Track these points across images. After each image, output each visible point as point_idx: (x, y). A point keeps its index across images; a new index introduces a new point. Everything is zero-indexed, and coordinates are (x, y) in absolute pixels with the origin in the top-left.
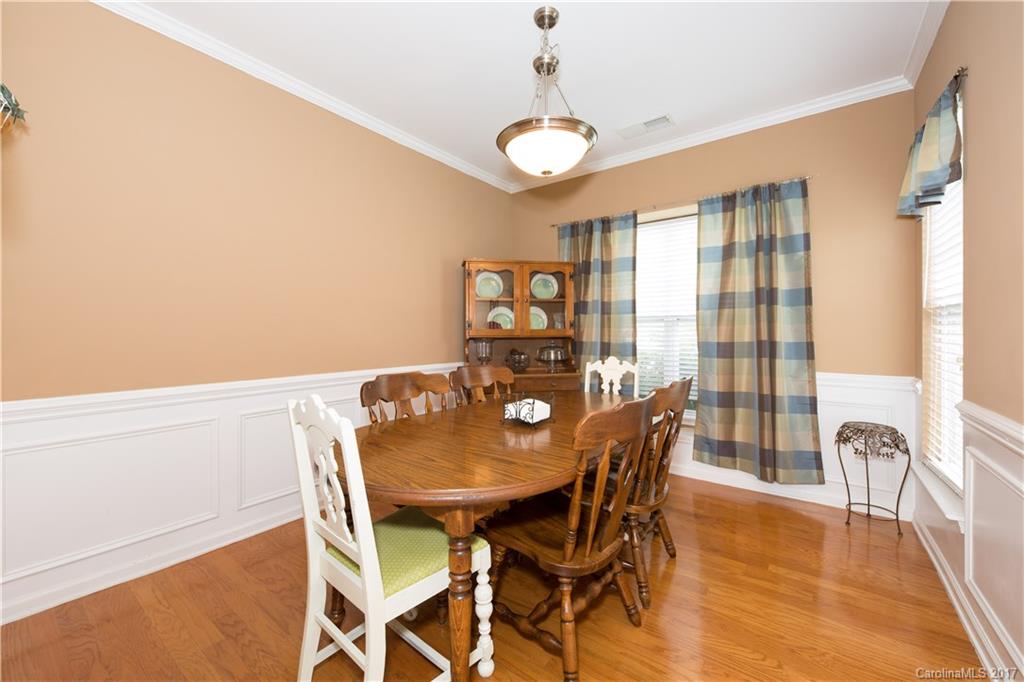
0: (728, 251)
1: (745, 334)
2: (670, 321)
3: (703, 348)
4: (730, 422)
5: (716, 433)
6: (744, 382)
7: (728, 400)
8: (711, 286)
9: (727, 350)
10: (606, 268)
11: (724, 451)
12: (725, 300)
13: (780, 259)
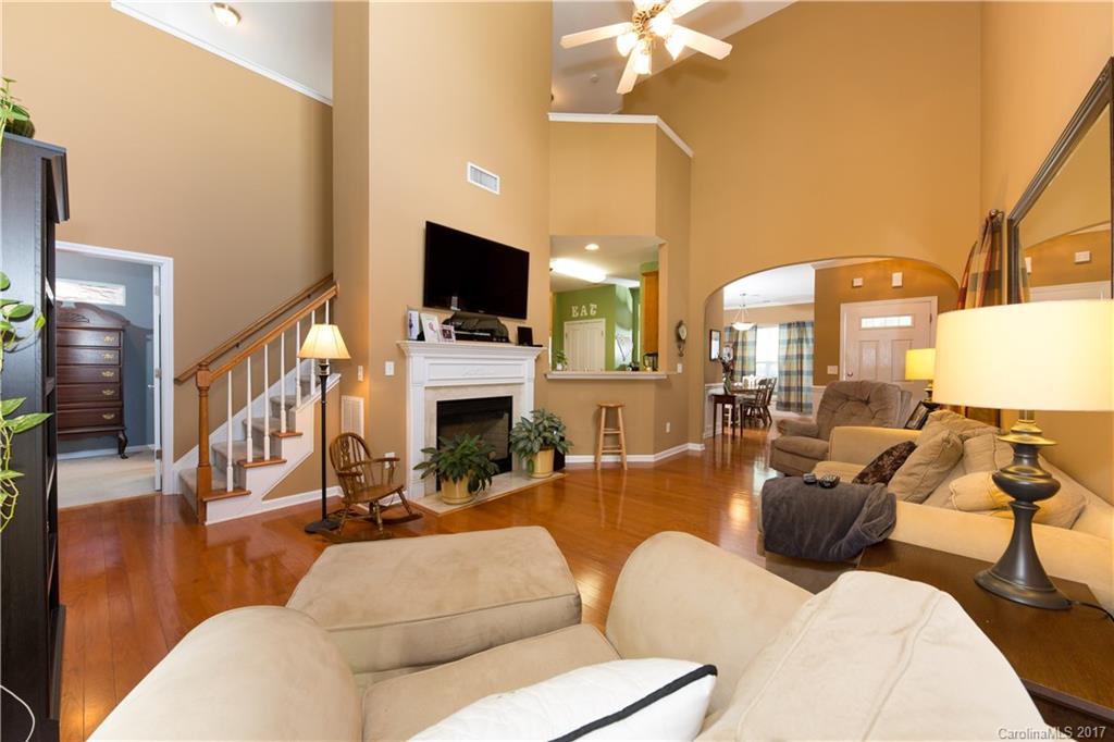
0: (789, 342)
1: (794, 368)
2: (769, 364)
3: (780, 372)
4: (789, 396)
5: (783, 399)
6: (794, 384)
7: (788, 389)
8: (783, 353)
9: (788, 373)
10: (744, 344)
11: (786, 406)
12: (787, 357)
13: (805, 345)
